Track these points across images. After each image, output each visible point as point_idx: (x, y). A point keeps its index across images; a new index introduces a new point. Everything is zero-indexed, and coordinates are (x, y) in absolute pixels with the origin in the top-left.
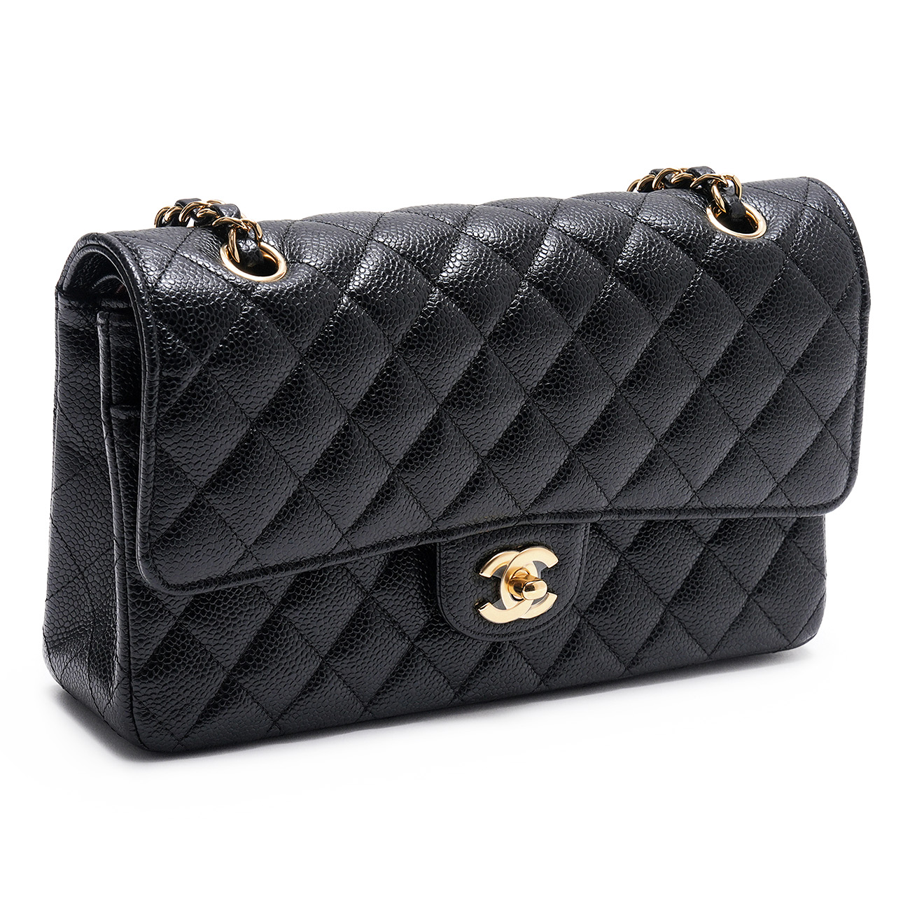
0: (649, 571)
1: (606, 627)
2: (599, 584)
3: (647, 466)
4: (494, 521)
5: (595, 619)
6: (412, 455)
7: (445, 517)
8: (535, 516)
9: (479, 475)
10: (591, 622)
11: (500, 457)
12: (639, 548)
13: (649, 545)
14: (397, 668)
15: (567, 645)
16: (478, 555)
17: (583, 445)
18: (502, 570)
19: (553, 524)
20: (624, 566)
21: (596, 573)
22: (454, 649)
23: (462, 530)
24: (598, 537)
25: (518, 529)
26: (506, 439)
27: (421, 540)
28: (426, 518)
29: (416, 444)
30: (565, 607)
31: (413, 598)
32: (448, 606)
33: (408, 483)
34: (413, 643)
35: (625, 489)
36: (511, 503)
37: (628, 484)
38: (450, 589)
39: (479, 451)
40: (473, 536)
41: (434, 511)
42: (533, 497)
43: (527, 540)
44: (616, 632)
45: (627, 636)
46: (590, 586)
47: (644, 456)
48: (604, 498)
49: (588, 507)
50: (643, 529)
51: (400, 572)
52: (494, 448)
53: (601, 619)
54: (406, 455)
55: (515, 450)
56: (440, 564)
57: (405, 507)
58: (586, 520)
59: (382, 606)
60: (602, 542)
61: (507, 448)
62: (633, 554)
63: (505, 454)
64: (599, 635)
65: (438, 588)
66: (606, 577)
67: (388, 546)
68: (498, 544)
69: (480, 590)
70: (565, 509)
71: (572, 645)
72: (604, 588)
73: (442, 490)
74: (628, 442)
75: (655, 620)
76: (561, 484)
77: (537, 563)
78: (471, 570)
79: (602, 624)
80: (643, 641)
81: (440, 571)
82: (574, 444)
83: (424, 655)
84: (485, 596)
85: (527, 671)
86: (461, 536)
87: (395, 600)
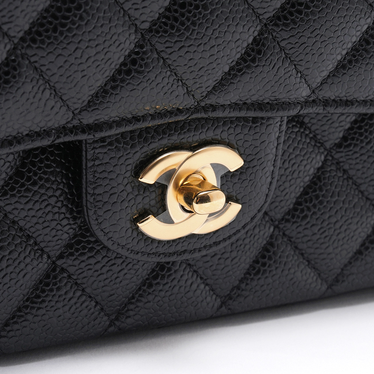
0: (361, 172)
1: (306, 239)
2: (298, 188)
3: (362, 46)
4: (159, 113)
5: (291, 229)
6: (42, 25)
7: (90, 107)
8: (214, 108)
9: (137, 53)
10: (287, 233)
11: (166, 32)
12: (350, 145)
13: (362, 141)
14: (32, 293)
15: (256, 262)
16: (138, 155)
17: (279, 18)
18: (169, 174)
19: (237, 118)
20: (330, 166)
21: (295, 175)
22: (108, 268)
23: (114, 125)
24: (299, 131)
25: (192, 123)
26: (176, 7)
27: (58, 137)
28: (64, 109)
29: (47, 10)
30: (252, 219)
31: (53, 207)
32: (97, 219)
33: (36, 62)
34: (54, 262)
35: (333, 74)
36: (181, 91)
37: (336, 68)
38: (99, 198)
39: (138, 23)
40: (131, 132)
41: (75, 100)
42: (211, 83)
43: (203, 137)
44: (318, 245)
45: (330, 250)
46: (287, 190)
47: (359, 33)
48: (305, 86)
49: (283, 97)
50: (355, 122)
51: (35, 174)
52: (159, 19)
53: (300, 229)
54: (33, 25)
55: (186, 22)
56: (86, 165)
57: (33, 94)
58: (281, 113)
59: (11, 216)
60: (304, 137)
61: (176, 20)
62: (342, 152)
63: (172, 27)
64: (296, 247)
65: (84, 195)
66: (307, 179)
67: (10, 144)
68: (165, 142)
69: (139, 199)
70: (254, 98)
71: (261, 260)
72: (305, 192)
73: (85, 73)
74: (338, 15)
75: (366, 230)
76: (248, 67)
77: (216, 167)
78: (128, 174)
79: (300, 235)
80: (350, 255)
81: (86, 175)
82: (267, 16)
83: (69, 277)
84: (147, 207)
85: (204, 292)
86: (113, 132)
87: (29, 210)
